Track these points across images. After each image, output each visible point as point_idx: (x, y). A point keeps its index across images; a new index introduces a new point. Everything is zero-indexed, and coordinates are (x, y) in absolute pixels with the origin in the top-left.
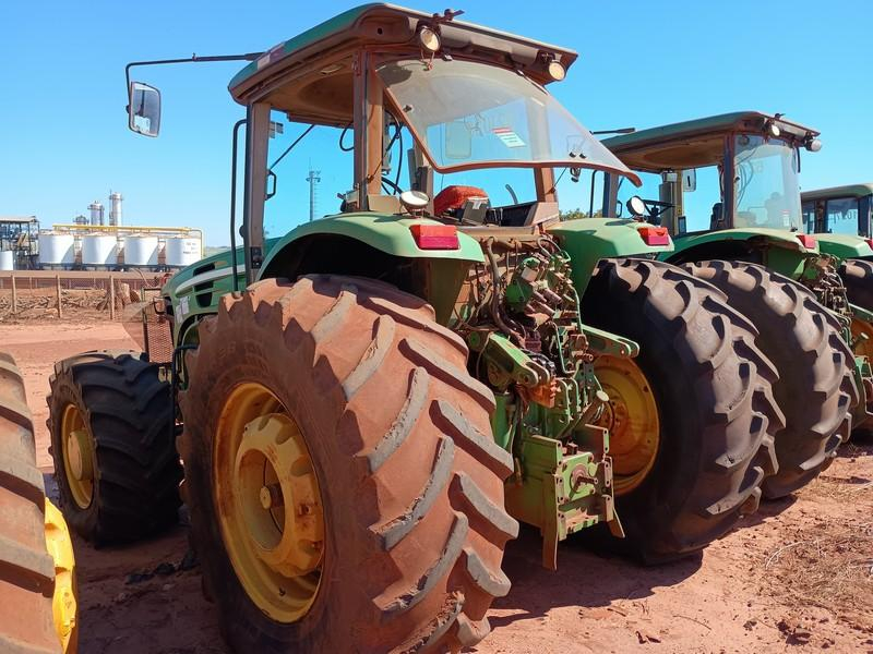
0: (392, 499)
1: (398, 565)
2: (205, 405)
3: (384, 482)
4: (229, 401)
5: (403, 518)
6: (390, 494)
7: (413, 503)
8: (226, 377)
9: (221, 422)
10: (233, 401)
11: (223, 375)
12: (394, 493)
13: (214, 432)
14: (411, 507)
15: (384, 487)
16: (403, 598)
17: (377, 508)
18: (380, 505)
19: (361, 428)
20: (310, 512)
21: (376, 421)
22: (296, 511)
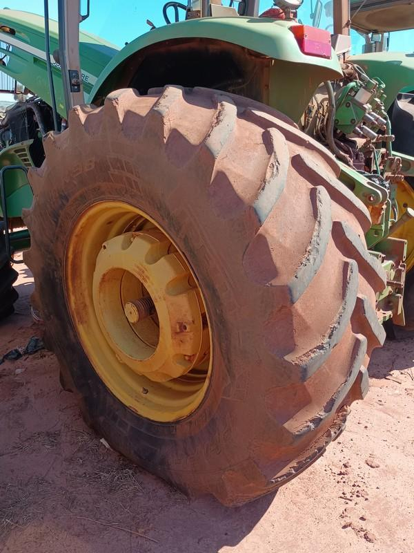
0: (307, 328)
1: (309, 390)
2: (56, 223)
3: (300, 311)
4: (83, 220)
5: (321, 348)
6: (306, 323)
7: (329, 331)
8: (81, 196)
9: (74, 239)
10: (88, 219)
11: (77, 194)
12: (309, 321)
13: (67, 249)
14: (327, 336)
15: (300, 316)
16: (313, 421)
17: (292, 337)
18: (296, 335)
19: (273, 254)
20: (188, 329)
21: (287, 246)
22: (173, 329)
